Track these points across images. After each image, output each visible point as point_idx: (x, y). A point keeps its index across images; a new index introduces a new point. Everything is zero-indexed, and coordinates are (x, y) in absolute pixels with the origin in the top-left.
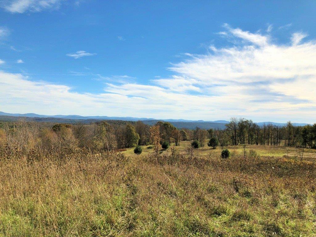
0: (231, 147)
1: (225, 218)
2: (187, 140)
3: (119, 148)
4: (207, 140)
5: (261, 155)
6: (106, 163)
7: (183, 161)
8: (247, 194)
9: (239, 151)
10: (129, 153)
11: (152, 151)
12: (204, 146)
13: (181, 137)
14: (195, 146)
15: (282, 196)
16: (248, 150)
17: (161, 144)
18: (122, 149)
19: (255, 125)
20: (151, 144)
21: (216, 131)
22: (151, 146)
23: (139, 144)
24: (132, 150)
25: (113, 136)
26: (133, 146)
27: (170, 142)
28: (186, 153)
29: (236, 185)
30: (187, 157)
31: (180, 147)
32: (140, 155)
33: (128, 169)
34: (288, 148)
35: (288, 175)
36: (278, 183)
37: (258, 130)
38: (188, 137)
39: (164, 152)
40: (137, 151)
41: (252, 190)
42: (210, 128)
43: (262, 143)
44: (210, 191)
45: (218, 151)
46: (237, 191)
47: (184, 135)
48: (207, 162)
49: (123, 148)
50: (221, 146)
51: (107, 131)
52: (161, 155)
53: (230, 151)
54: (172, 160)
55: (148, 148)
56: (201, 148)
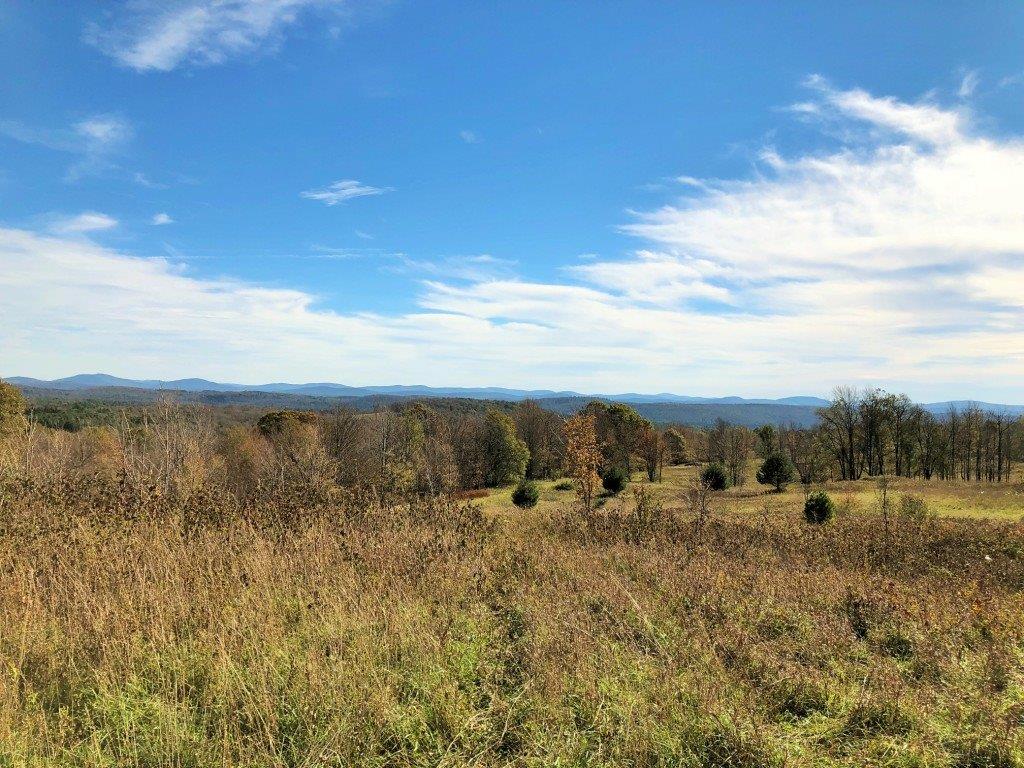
0: (836, 484)
1: (820, 725)
2: (687, 463)
3: (465, 488)
4: (755, 463)
5: (942, 513)
6: (426, 536)
7: (676, 533)
8: (898, 647)
9: (864, 499)
10: (496, 503)
11: (570, 498)
12: (743, 481)
13: (668, 455)
14: (716, 481)
16: (895, 497)
17: (599, 474)
18: (474, 492)
19: (918, 412)
20: (566, 476)
21: (785, 434)
22: (568, 481)
23: (529, 475)
24: (506, 494)
25: (446, 449)
26: (510, 483)
27: (630, 470)
28: (683, 506)
29: (856, 614)
30: (686, 519)
31: (665, 485)
32: (533, 512)
33: (495, 555)
37: (931, 427)
38: (689, 454)
39: (612, 503)
40: (523, 499)
41: (915, 633)
42: (761, 421)
43: (945, 471)
44: (771, 631)
45: (794, 498)
46: (862, 634)
47: (675, 444)
48: (757, 537)
49: (476, 487)
50: (803, 481)
51: (426, 432)
52: (600, 512)
53: (835, 498)
54: (637, 530)
55: (559, 488)
56: (733, 490)
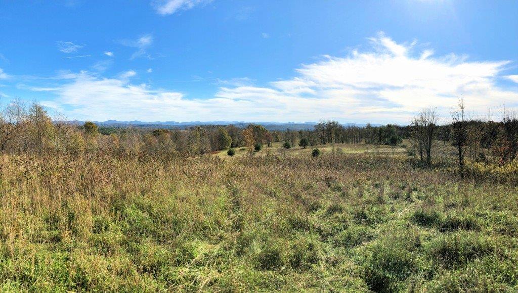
0: (320, 146)
1: (320, 212)
4: (298, 141)
5: (347, 152)
8: (338, 189)
9: (327, 149)
11: (245, 153)
12: (295, 146)
13: (274, 139)
14: (287, 146)
15: (366, 187)
16: (335, 149)
18: (215, 152)
19: (340, 126)
20: (243, 146)
21: (306, 132)
22: (244, 148)
23: (232, 146)
24: (225, 152)
26: (226, 149)
27: (262, 144)
29: (328, 181)
31: (273, 148)
34: (368, 146)
35: (370, 169)
36: (362, 176)
37: (344, 130)
38: (279, 139)
40: (230, 154)
41: (342, 184)
42: (300, 129)
43: (347, 142)
44: (306, 188)
45: (309, 150)
46: (329, 186)
47: (276, 136)
48: (300, 161)
50: (311, 145)
51: (201, 135)
53: (320, 149)
55: (241, 150)
56: (292, 148)
